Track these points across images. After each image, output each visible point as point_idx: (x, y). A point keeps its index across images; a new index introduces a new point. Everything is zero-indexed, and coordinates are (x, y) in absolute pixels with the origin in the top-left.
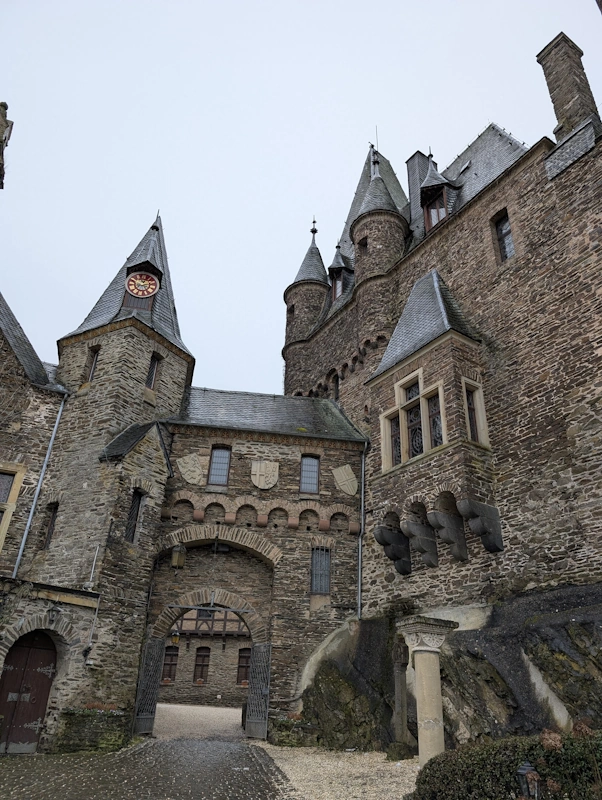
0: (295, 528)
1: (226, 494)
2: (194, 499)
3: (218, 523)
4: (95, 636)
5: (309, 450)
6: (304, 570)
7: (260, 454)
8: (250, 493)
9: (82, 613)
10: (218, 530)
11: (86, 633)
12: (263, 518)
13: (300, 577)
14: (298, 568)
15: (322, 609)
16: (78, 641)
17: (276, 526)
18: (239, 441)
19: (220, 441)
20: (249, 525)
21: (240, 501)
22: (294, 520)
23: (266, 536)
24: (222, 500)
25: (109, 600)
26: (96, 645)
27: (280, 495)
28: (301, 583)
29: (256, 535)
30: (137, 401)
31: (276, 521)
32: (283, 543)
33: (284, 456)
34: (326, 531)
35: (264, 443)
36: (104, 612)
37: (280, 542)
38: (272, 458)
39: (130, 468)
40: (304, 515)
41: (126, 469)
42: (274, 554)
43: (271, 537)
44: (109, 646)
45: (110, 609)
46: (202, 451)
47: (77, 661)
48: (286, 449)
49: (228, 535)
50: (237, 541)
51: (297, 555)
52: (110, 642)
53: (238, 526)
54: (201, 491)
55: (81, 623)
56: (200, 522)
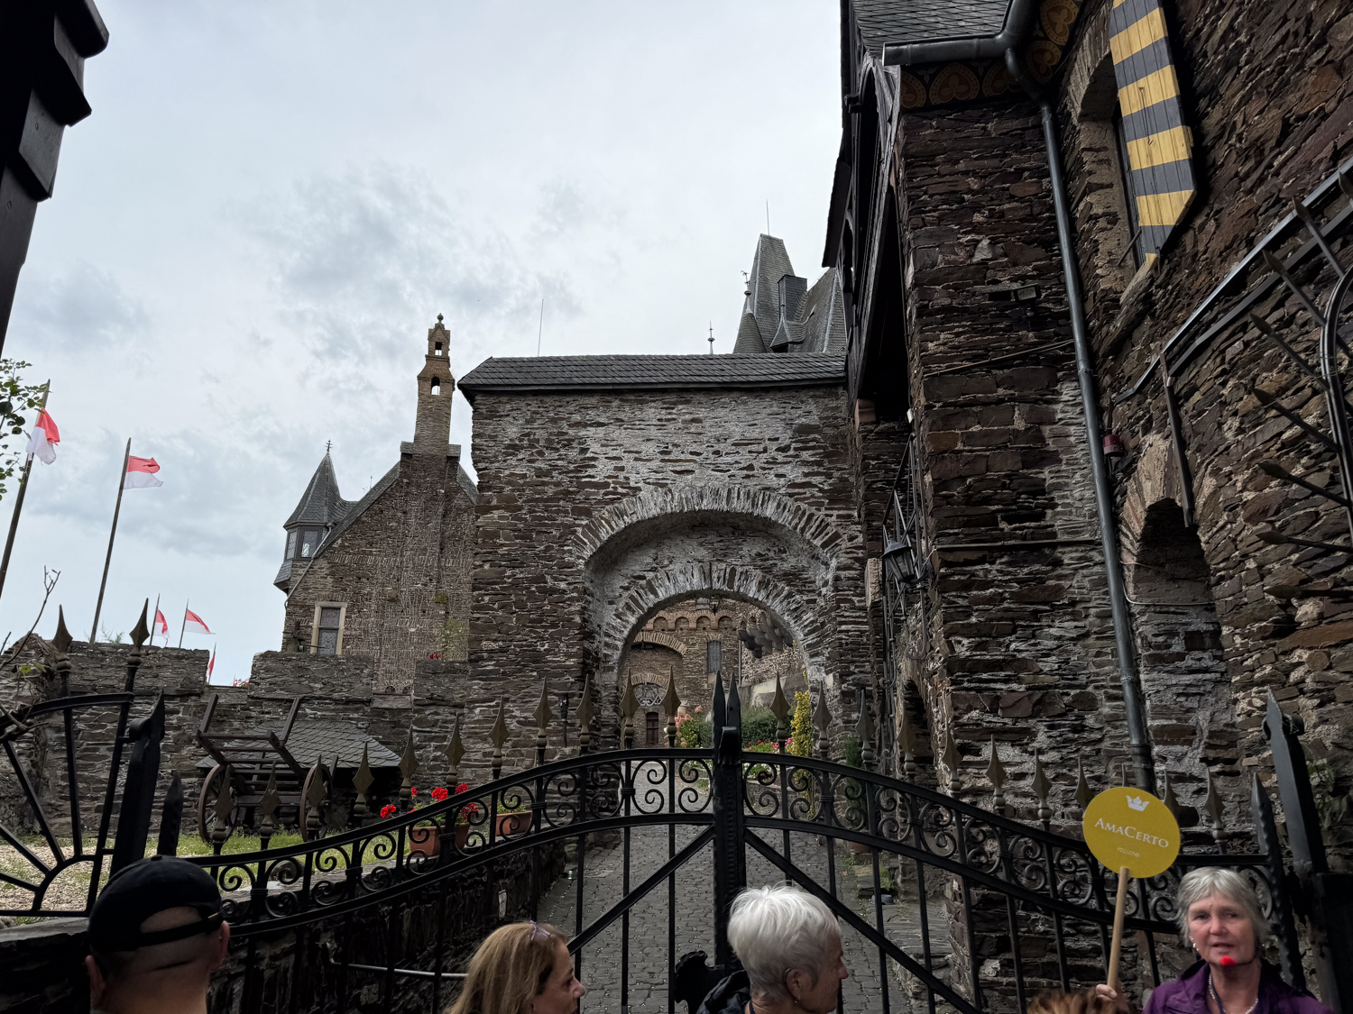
0: (695, 630)
6: (703, 657)
10: (643, 636)
12: (672, 626)
13: (700, 662)
14: (698, 656)
17: (683, 629)
20: (664, 630)
22: (693, 625)
23: (675, 636)
27: (682, 608)
28: (701, 666)
29: (669, 637)
31: (682, 626)
32: (687, 640)
34: (717, 630)
37: (685, 640)
40: (699, 620)
42: (682, 648)
43: (678, 637)
49: (651, 638)
50: (656, 642)
53: (658, 632)
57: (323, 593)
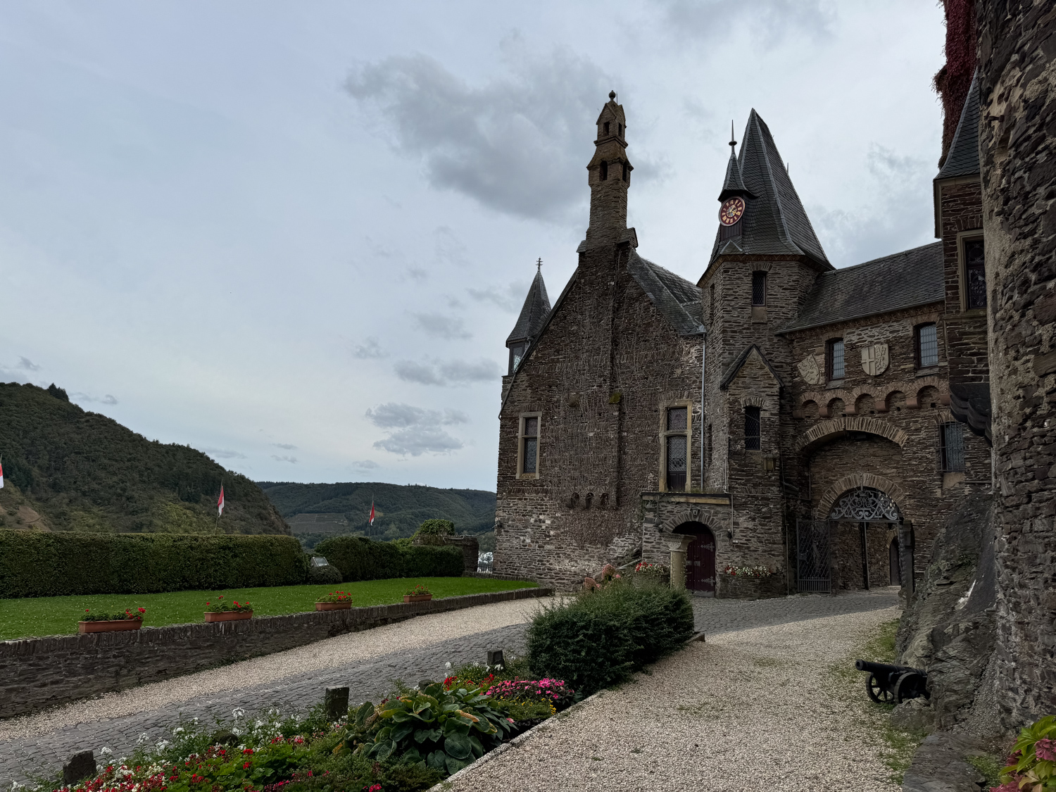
0: (917, 408)
1: (843, 388)
2: (817, 398)
3: (844, 415)
4: (736, 524)
5: (921, 320)
6: (932, 449)
7: (870, 339)
8: (864, 381)
9: (719, 509)
10: (845, 422)
11: (726, 522)
12: (882, 406)
13: (929, 456)
14: (926, 448)
15: (957, 486)
16: (721, 528)
17: (899, 409)
18: (849, 331)
19: (831, 335)
20: (872, 412)
21: (857, 392)
23: (889, 420)
24: (840, 394)
25: (743, 497)
26: (737, 530)
27: (895, 378)
28: (930, 462)
29: (880, 421)
30: (746, 326)
31: (896, 404)
32: (908, 424)
33: (895, 335)
35: (873, 325)
36: (738, 507)
37: (904, 424)
38: (882, 340)
39: (737, 392)
40: (923, 393)
41: (734, 395)
42: (900, 437)
43: (894, 421)
44: (751, 530)
45: (745, 503)
46: (818, 350)
47: (723, 541)
48: (896, 326)
49: (854, 426)
50: (863, 430)
51: (923, 434)
52: (750, 527)
53: (862, 416)
54: (823, 389)
55: (720, 516)
56: (828, 417)
57: (525, 405)
